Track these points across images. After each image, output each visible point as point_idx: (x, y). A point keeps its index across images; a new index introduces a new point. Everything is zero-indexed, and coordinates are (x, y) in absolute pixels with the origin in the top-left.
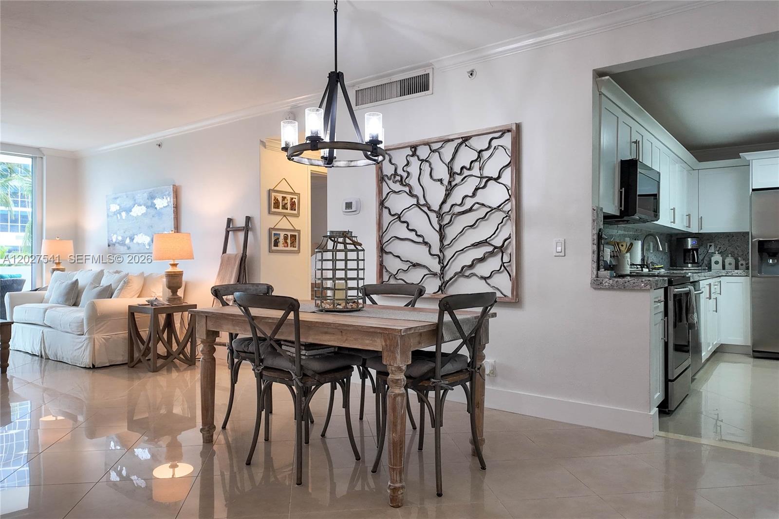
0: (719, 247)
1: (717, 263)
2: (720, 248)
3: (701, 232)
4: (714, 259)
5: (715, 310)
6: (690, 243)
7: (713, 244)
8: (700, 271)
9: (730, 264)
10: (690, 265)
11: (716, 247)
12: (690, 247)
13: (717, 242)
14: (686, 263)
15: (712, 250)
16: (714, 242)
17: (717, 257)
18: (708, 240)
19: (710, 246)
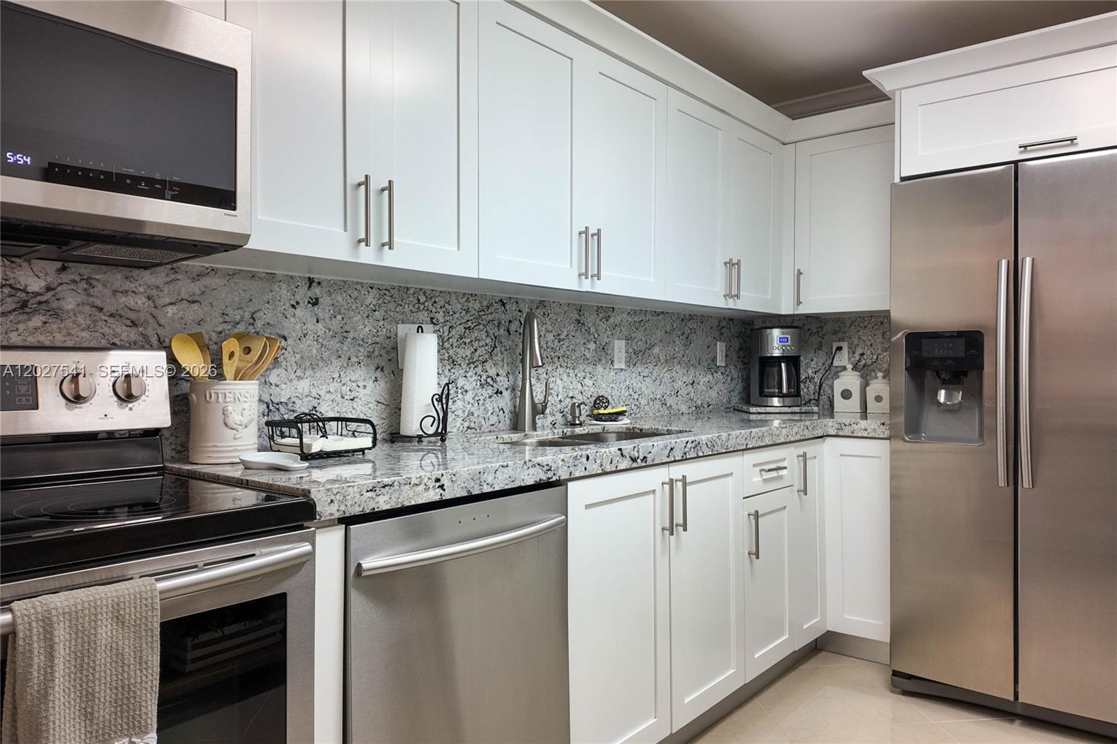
0: (859, 351)
1: (846, 395)
2: (862, 354)
3: (802, 310)
4: (839, 385)
5: (754, 550)
6: (777, 343)
7: (845, 345)
8: (797, 417)
9: (878, 399)
10: (776, 401)
11: (854, 353)
12: (777, 353)
13: (856, 341)
14: (764, 395)
15: (842, 359)
16: (850, 338)
17: (849, 380)
18: (835, 333)
19: (840, 349)
